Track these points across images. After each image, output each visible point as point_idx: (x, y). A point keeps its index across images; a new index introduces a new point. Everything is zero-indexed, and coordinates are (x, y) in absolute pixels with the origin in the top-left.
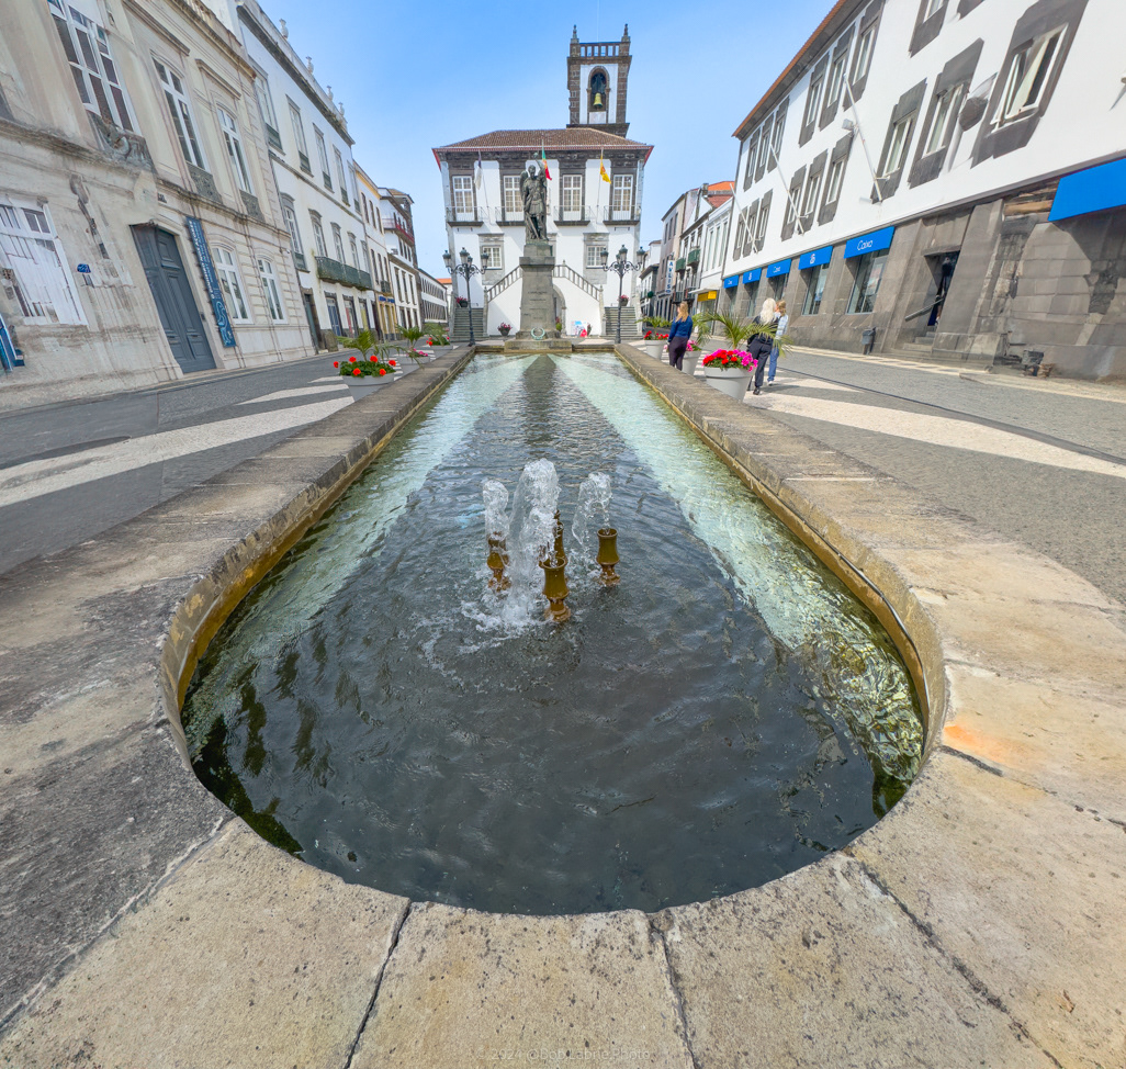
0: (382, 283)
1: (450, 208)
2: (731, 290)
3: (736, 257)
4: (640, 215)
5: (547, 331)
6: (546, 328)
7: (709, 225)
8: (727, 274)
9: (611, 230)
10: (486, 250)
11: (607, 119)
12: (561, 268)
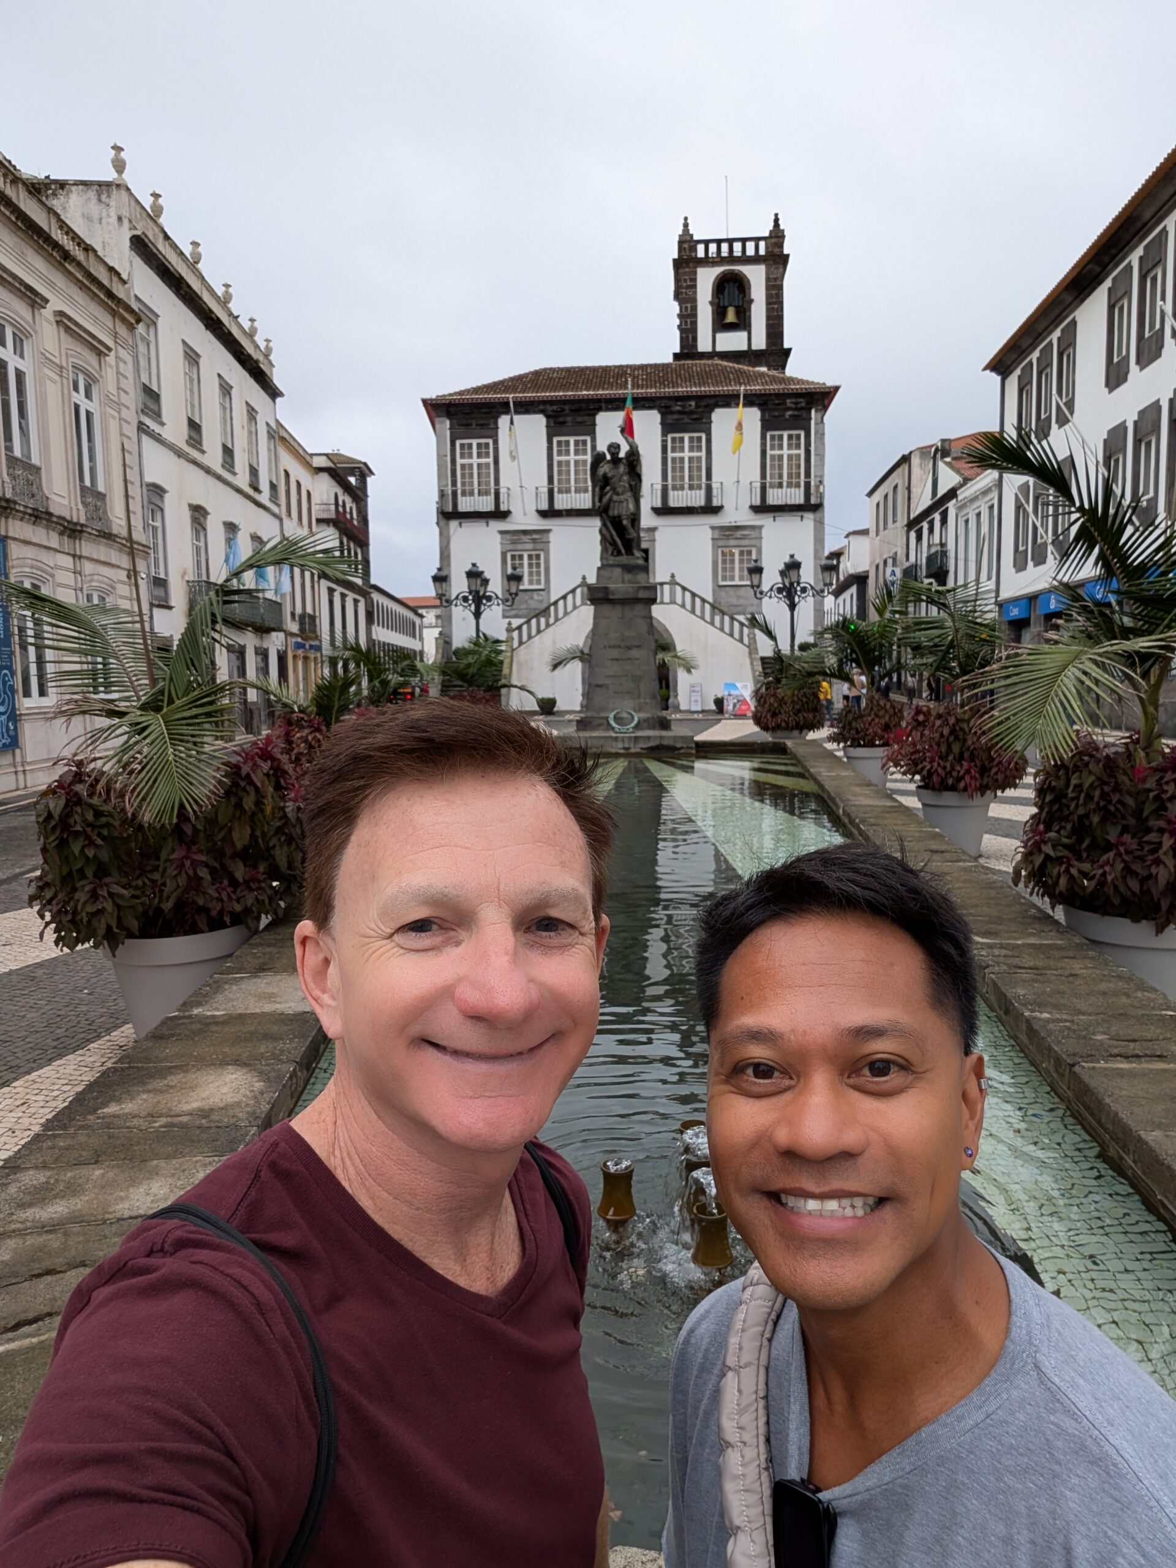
0: (303, 616)
1: (449, 490)
2: (1020, 627)
4: (821, 496)
5: (643, 715)
6: (639, 710)
7: (961, 508)
9: (765, 521)
10: (513, 558)
11: (750, 344)
12: (666, 588)
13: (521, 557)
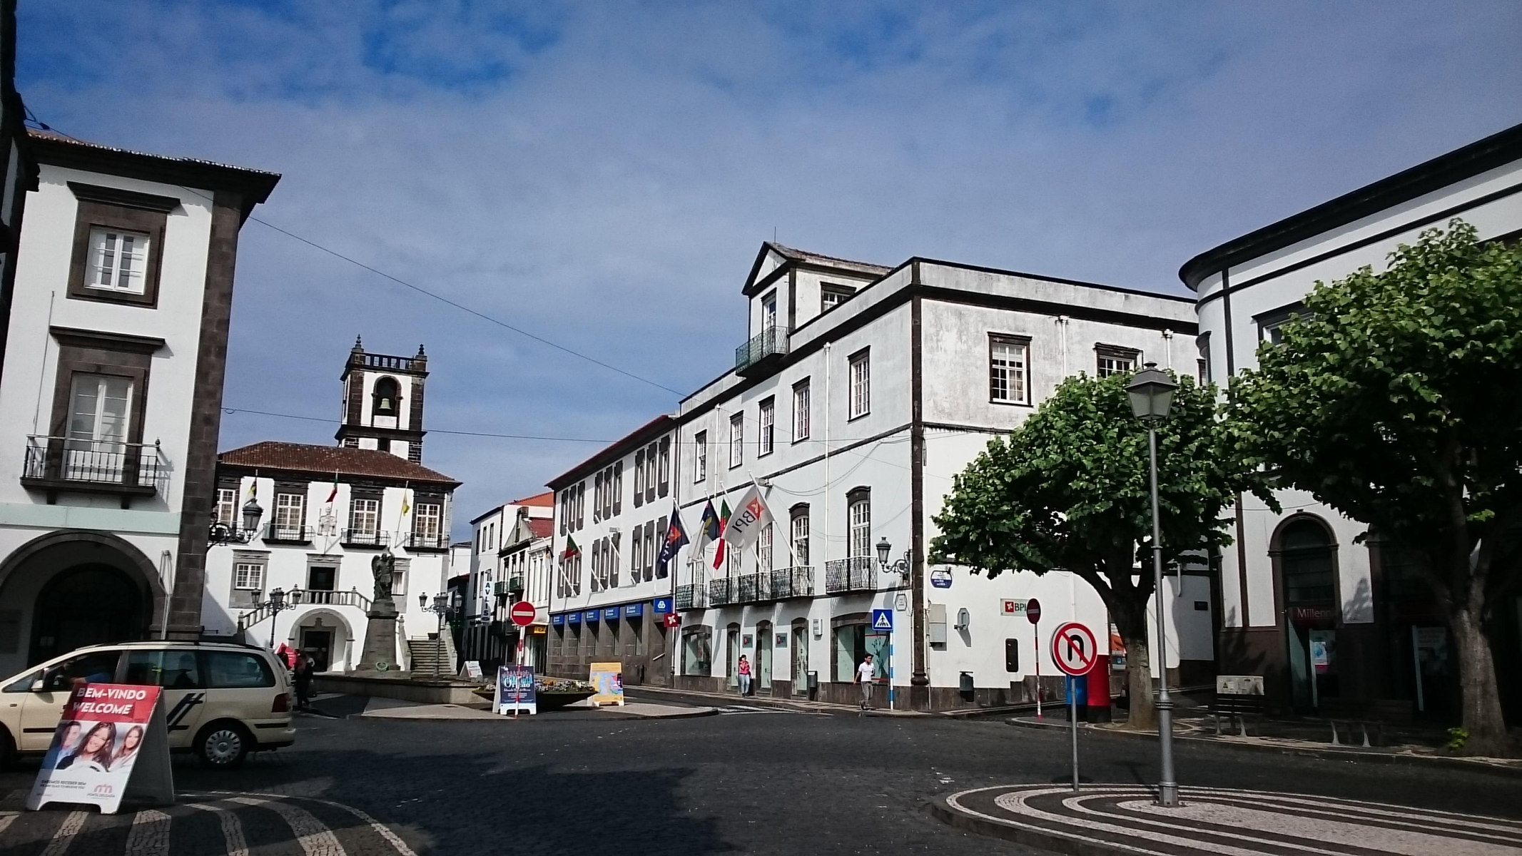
2: (559, 629)
3: (560, 596)
5: (390, 664)
6: (388, 662)
7: (532, 554)
8: (553, 610)
9: (413, 557)
10: (241, 567)
11: (398, 425)
12: (350, 595)
13: (247, 568)
